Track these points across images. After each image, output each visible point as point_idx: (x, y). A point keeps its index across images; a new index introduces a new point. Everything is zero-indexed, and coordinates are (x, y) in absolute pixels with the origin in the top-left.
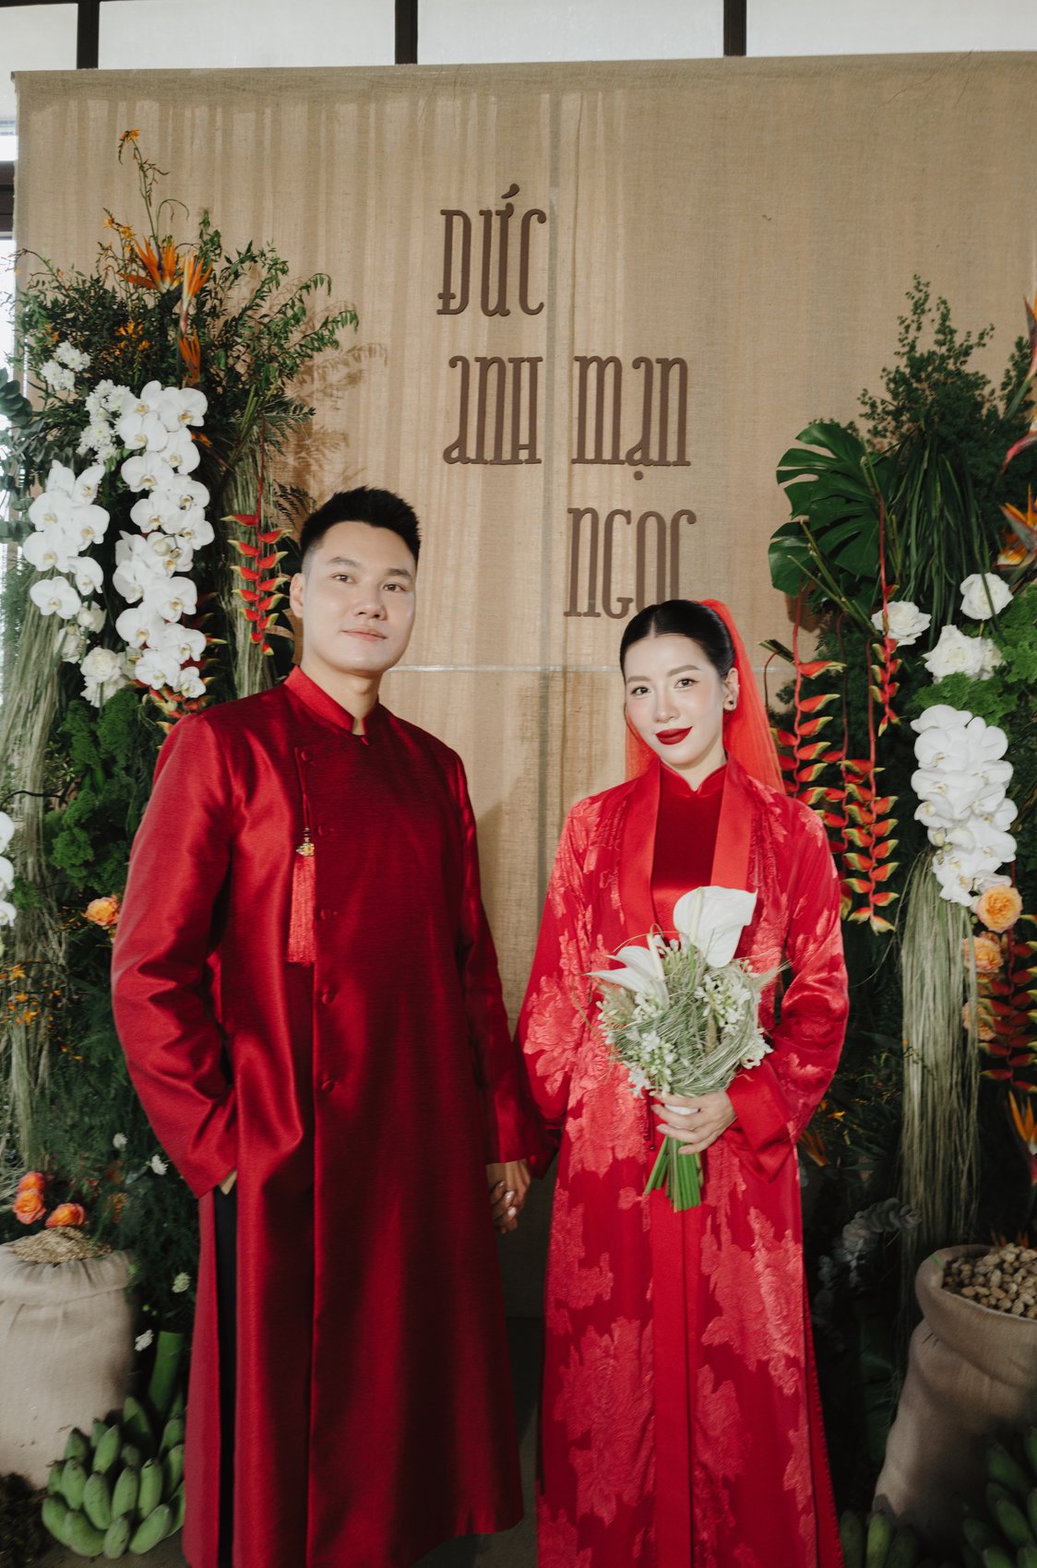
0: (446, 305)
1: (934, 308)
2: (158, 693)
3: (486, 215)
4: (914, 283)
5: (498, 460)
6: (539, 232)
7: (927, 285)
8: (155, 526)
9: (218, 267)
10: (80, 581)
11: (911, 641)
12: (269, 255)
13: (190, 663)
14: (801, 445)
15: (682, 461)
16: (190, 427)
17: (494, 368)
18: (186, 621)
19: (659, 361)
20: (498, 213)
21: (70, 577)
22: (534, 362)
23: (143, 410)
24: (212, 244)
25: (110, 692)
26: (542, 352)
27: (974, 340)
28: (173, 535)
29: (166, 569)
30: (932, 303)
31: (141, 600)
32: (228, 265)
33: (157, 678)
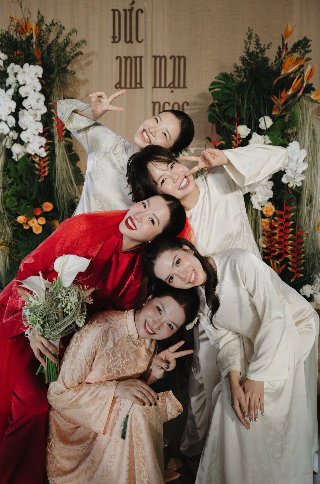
0: (114, 40)
1: (254, 37)
2: (33, 156)
3: (125, 10)
4: (248, 29)
5: (131, 88)
6: (141, 16)
7: (252, 30)
8: (30, 107)
9: (44, 27)
10: (9, 123)
11: (245, 137)
12: (59, 24)
13: (42, 147)
14: (216, 80)
15: (185, 87)
16: (38, 78)
17: (129, 60)
18: (40, 134)
19: (178, 57)
20: (129, 10)
21: (6, 122)
22: (141, 58)
23: (24, 72)
24: (41, 20)
25: (20, 157)
26: (143, 55)
27: (266, 47)
28: (35, 110)
29: (34, 120)
30: (253, 36)
31: (27, 129)
32: (47, 27)
33: (33, 151)
